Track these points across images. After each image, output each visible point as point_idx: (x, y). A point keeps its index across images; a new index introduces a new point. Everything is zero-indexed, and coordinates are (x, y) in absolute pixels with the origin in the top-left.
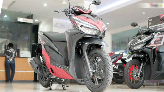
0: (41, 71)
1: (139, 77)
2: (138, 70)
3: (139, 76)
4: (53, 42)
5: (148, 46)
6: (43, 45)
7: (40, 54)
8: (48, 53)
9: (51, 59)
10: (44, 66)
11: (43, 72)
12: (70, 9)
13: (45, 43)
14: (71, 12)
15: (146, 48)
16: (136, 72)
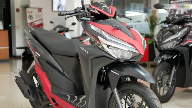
0: (35, 97)
1: (170, 88)
2: (168, 76)
3: (170, 86)
4: (53, 55)
5: (184, 43)
6: (36, 57)
7: (27, 60)
8: (46, 72)
9: (52, 84)
10: (40, 91)
11: (38, 97)
12: (84, 11)
13: (40, 55)
14: (86, 14)
15: (181, 46)
16: (166, 81)
